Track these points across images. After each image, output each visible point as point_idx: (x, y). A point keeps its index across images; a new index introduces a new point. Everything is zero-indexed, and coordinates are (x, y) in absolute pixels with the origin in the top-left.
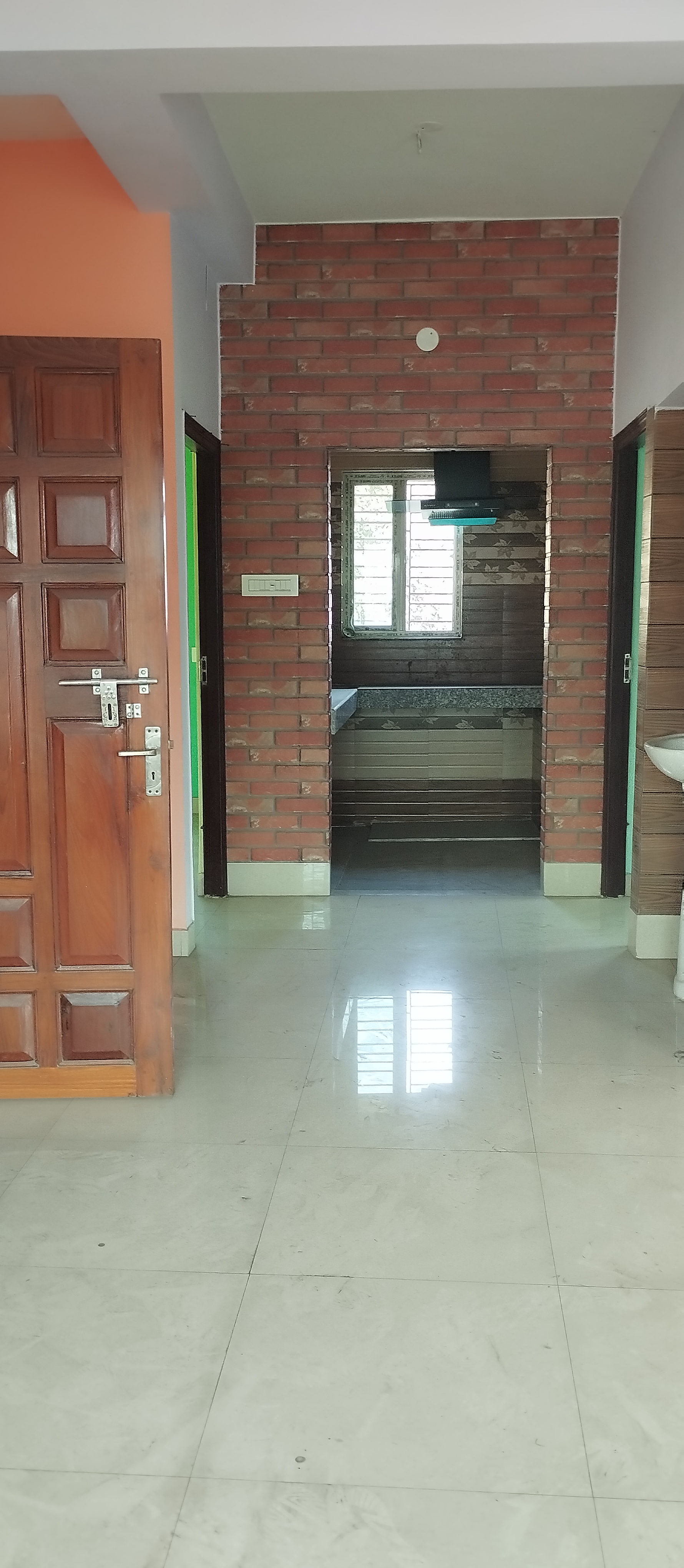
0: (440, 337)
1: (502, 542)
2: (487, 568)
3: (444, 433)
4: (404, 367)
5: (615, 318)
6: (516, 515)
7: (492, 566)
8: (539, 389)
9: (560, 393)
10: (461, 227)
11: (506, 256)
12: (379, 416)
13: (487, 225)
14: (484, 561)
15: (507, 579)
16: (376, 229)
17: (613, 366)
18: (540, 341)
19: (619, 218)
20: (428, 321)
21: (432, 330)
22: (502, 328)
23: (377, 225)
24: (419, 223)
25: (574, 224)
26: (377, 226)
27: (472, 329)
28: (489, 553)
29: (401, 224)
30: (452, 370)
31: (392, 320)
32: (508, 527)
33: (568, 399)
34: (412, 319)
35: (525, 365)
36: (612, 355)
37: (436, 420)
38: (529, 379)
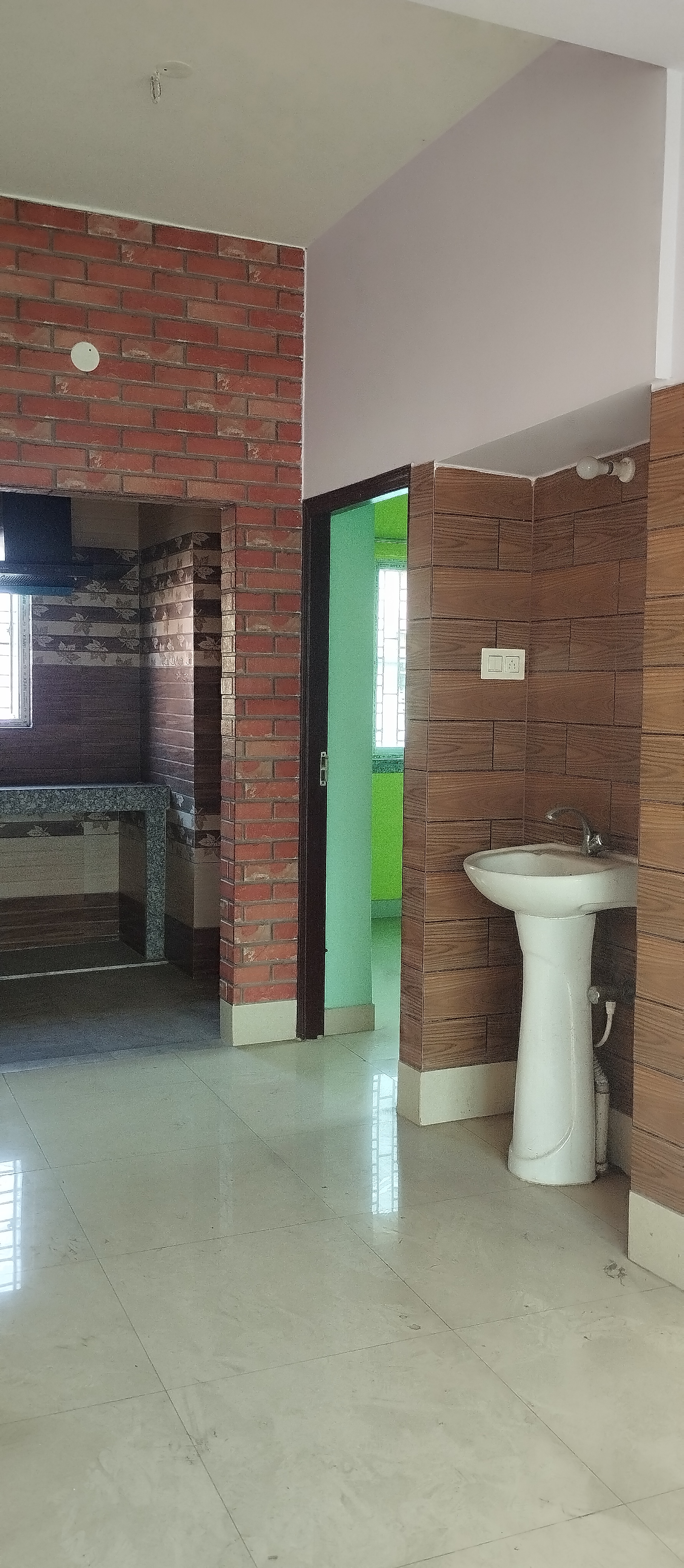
0: (101, 356)
1: (79, 617)
2: (62, 645)
3: (108, 476)
4: (55, 388)
5: (302, 362)
6: (94, 585)
7: (66, 643)
8: (219, 434)
9: (243, 443)
10: (128, 225)
11: (179, 270)
12: (24, 445)
13: (156, 228)
14: (57, 639)
15: (85, 659)
16: (17, 207)
17: (300, 418)
18: (220, 377)
19: (304, 250)
20: (86, 334)
21: (90, 346)
22: (175, 356)
23: (17, 201)
24: (73, 211)
25: (255, 247)
26: (19, 204)
27: (140, 352)
28: (64, 628)
29: (49, 206)
30: (116, 399)
31: (40, 325)
32: (84, 599)
33: (253, 450)
34: (65, 328)
35: (204, 404)
36: (299, 404)
37: (98, 460)
38: (207, 421)
